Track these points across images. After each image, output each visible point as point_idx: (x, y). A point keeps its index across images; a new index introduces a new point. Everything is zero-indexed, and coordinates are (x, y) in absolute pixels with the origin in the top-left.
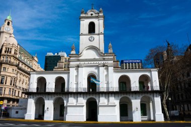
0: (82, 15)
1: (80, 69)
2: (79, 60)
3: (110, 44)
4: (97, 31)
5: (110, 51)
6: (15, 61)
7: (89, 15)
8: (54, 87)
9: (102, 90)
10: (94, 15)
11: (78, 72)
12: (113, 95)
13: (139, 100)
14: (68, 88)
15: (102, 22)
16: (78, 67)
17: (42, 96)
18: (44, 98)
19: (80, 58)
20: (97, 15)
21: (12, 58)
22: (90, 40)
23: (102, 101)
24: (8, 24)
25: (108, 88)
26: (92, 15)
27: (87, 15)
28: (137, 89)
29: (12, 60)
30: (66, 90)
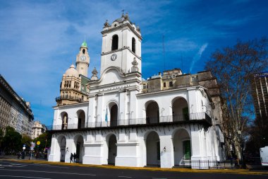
1: (99, 98)
2: (98, 88)
7: (113, 27)
10: (118, 25)
11: (97, 102)
12: (135, 130)
13: (171, 136)
16: (97, 96)
17: (64, 135)
19: (100, 85)
20: (121, 24)
21: (72, 92)
22: (112, 60)
23: (122, 138)
25: (129, 120)
26: (115, 25)
27: (110, 28)
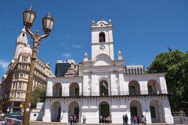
0: (92, 27)
1: (92, 75)
3: (120, 52)
4: (107, 41)
5: (120, 58)
8: (69, 92)
9: (113, 94)
10: (104, 26)
14: (82, 93)
15: (111, 32)
16: (91, 73)
17: (58, 100)
18: (60, 102)
19: (93, 65)
20: (106, 26)
22: (101, 49)
24: (24, 35)
25: (119, 92)
26: (102, 25)
28: (147, 93)
29: (28, 68)
30: (80, 94)
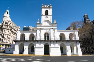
0: (42, 7)
2: (41, 26)
3: (55, 20)
4: (49, 14)
5: (55, 22)
6: (10, 28)
7: (46, 7)
8: (29, 38)
9: (52, 40)
10: (48, 7)
11: (41, 31)
14: (36, 39)
15: (51, 10)
16: (41, 29)
17: (23, 43)
18: (24, 43)
20: (49, 7)
21: (8, 26)
24: (7, 13)
27: (44, 7)
29: (8, 27)
30: (35, 40)
